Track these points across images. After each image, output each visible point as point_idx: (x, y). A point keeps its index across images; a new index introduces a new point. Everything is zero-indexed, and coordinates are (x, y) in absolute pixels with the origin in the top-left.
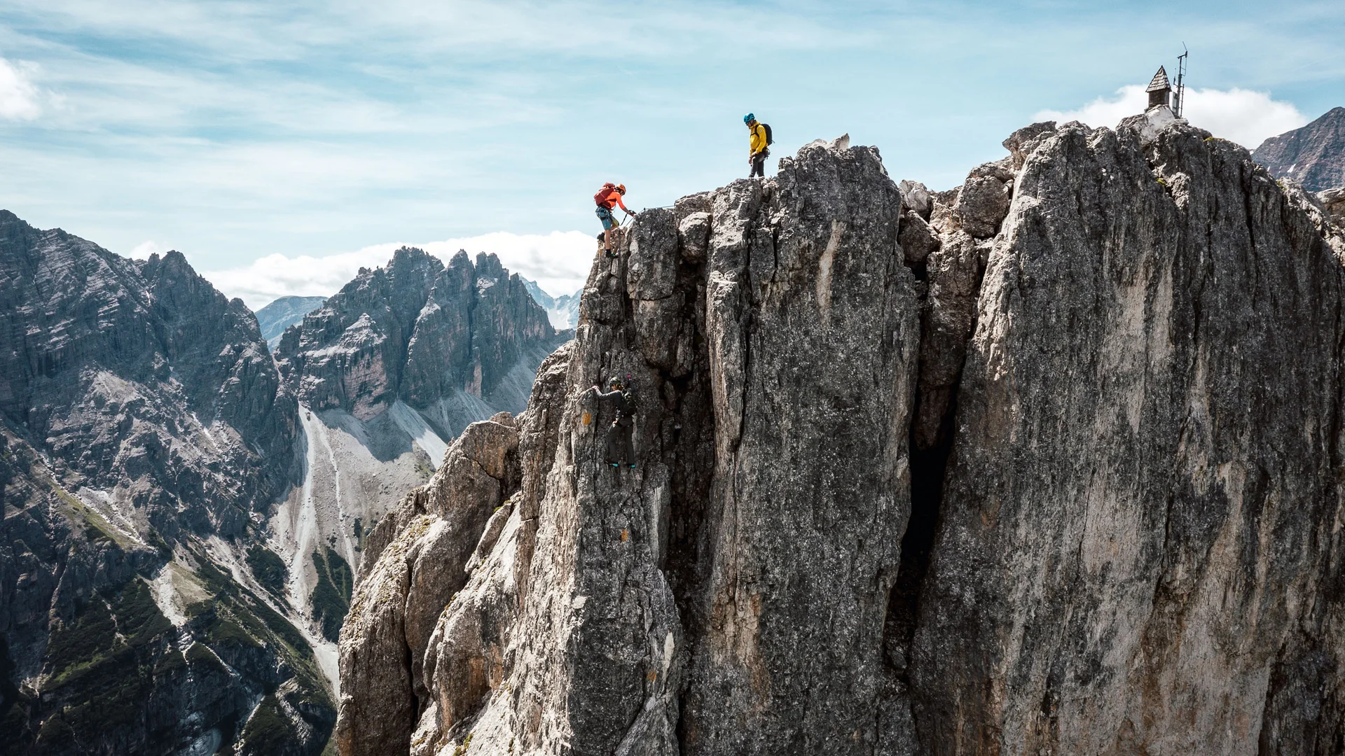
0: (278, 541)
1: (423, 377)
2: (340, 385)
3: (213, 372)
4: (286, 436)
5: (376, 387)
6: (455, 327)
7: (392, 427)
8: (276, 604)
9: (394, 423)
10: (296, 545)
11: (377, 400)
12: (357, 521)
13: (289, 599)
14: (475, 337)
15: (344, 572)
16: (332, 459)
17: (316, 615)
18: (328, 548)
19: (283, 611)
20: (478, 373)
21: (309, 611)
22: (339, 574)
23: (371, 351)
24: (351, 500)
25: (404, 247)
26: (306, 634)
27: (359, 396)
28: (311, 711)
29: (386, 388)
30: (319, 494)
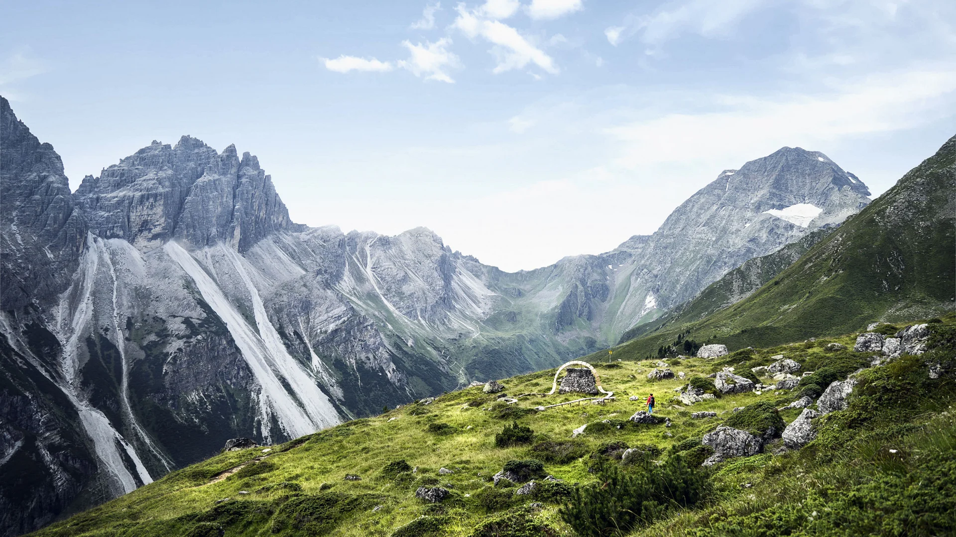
0: (56, 325)
1: (194, 227)
2: (126, 220)
3: (18, 192)
4: (75, 249)
5: (155, 226)
6: (222, 197)
7: (166, 257)
8: (47, 371)
9: (168, 255)
10: (72, 331)
11: (155, 237)
12: (129, 319)
13: (59, 369)
14: (237, 207)
15: (113, 355)
16: (112, 271)
17: (84, 384)
18: (101, 335)
19: (53, 377)
20: (237, 233)
21: (78, 382)
22: (109, 356)
23: (155, 196)
24: (126, 302)
25: (189, 136)
26: (73, 399)
27: (141, 231)
28: (71, 462)
29: (164, 229)
30: (98, 295)
